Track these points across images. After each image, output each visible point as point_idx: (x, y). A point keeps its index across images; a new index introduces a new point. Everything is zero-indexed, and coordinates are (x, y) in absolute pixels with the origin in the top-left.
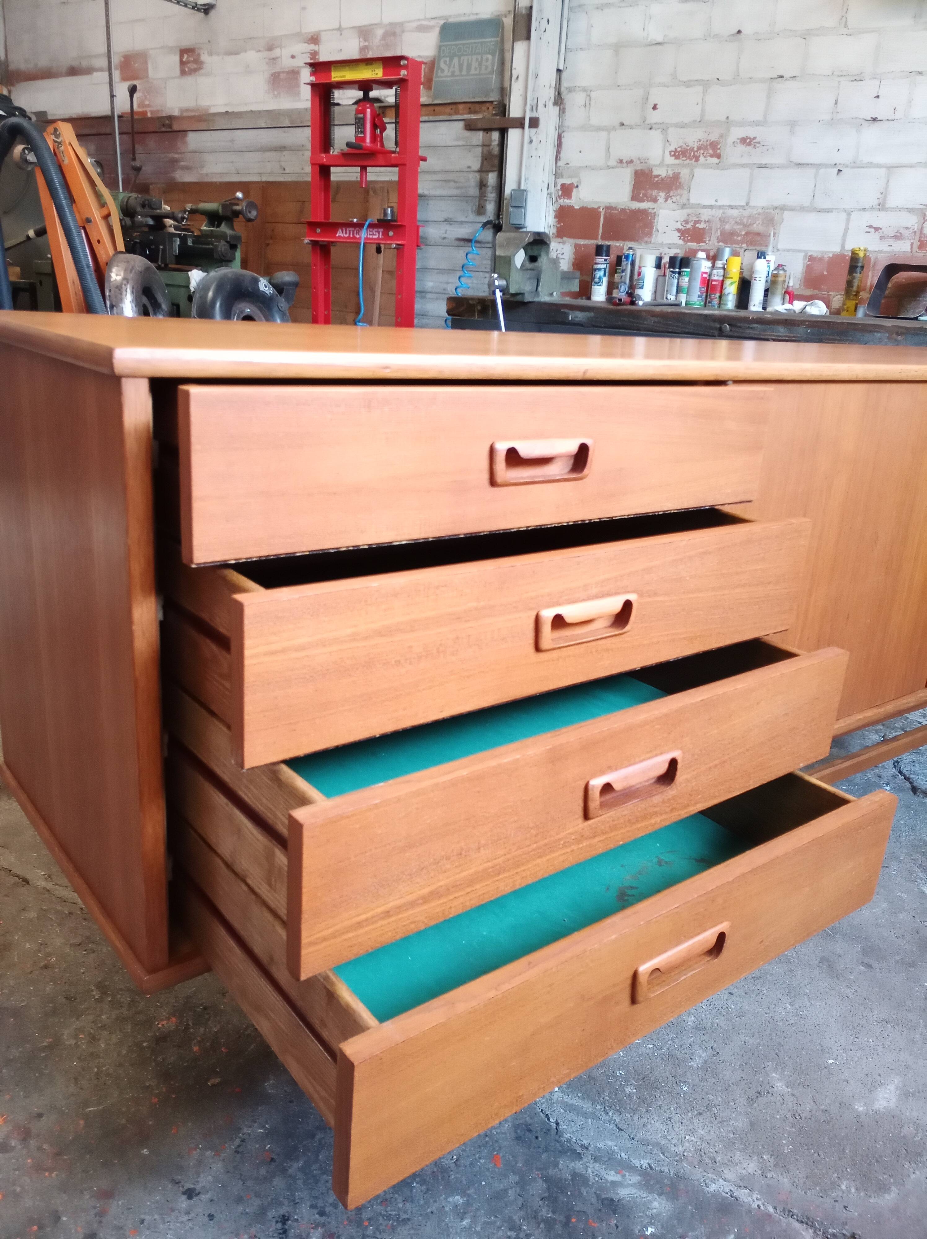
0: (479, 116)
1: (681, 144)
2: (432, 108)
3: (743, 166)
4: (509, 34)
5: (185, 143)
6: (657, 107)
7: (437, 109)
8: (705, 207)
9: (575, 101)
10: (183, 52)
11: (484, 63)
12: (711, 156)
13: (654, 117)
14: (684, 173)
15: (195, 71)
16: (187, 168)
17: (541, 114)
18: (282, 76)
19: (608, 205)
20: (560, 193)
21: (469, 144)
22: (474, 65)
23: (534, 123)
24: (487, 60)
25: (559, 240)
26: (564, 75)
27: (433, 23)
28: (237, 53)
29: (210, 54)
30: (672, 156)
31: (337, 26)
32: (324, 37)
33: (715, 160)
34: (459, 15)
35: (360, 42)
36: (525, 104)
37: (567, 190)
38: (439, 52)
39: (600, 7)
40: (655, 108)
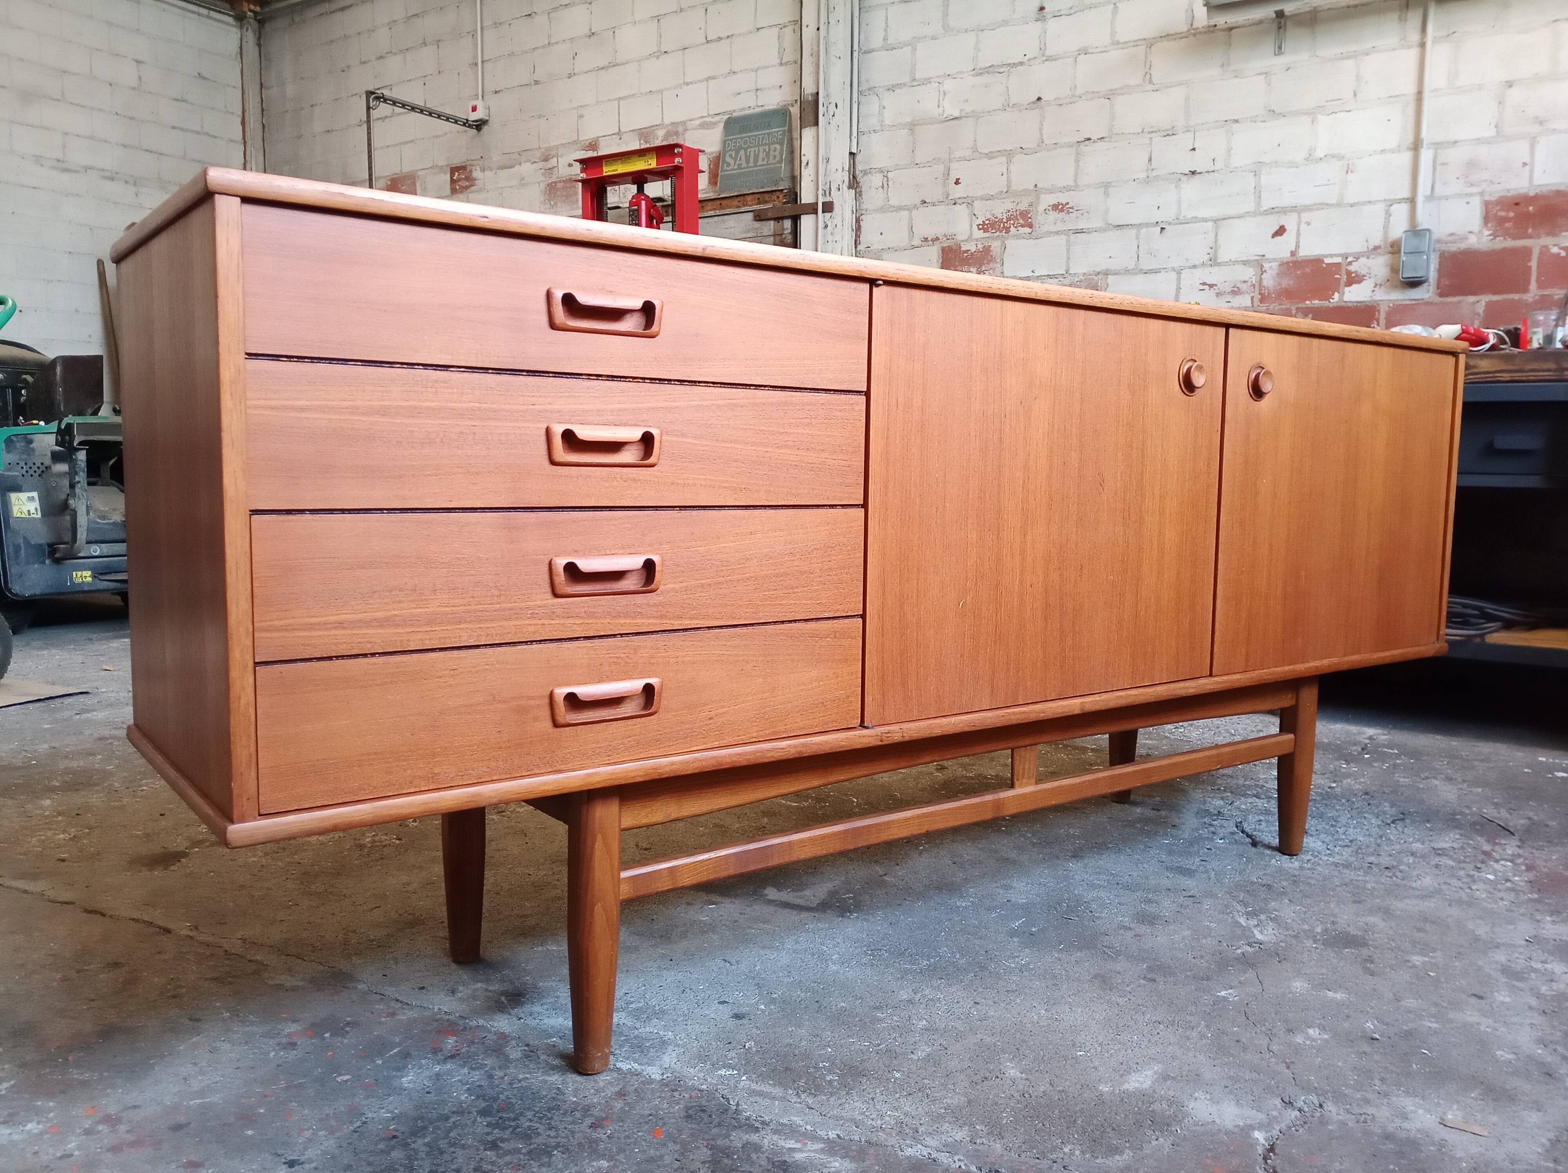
0: (770, 206)
1: (989, 216)
2: (718, 202)
3: (1057, 233)
4: (796, 123)
6: (960, 181)
7: (724, 202)
9: (871, 183)
10: (453, 170)
11: (772, 153)
12: (1022, 226)
13: (958, 192)
14: (996, 246)
15: (467, 188)
17: (835, 197)
18: (559, 185)
21: (759, 235)
22: (762, 155)
23: (828, 207)
24: (775, 150)
26: (858, 158)
27: (717, 118)
28: (511, 167)
29: (483, 170)
30: (979, 229)
31: (616, 131)
32: (602, 143)
33: (1027, 230)
34: (744, 109)
35: (640, 144)
36: (818, 189)
38: (724, 147)
39: (891, 89)
40: (957, 182)
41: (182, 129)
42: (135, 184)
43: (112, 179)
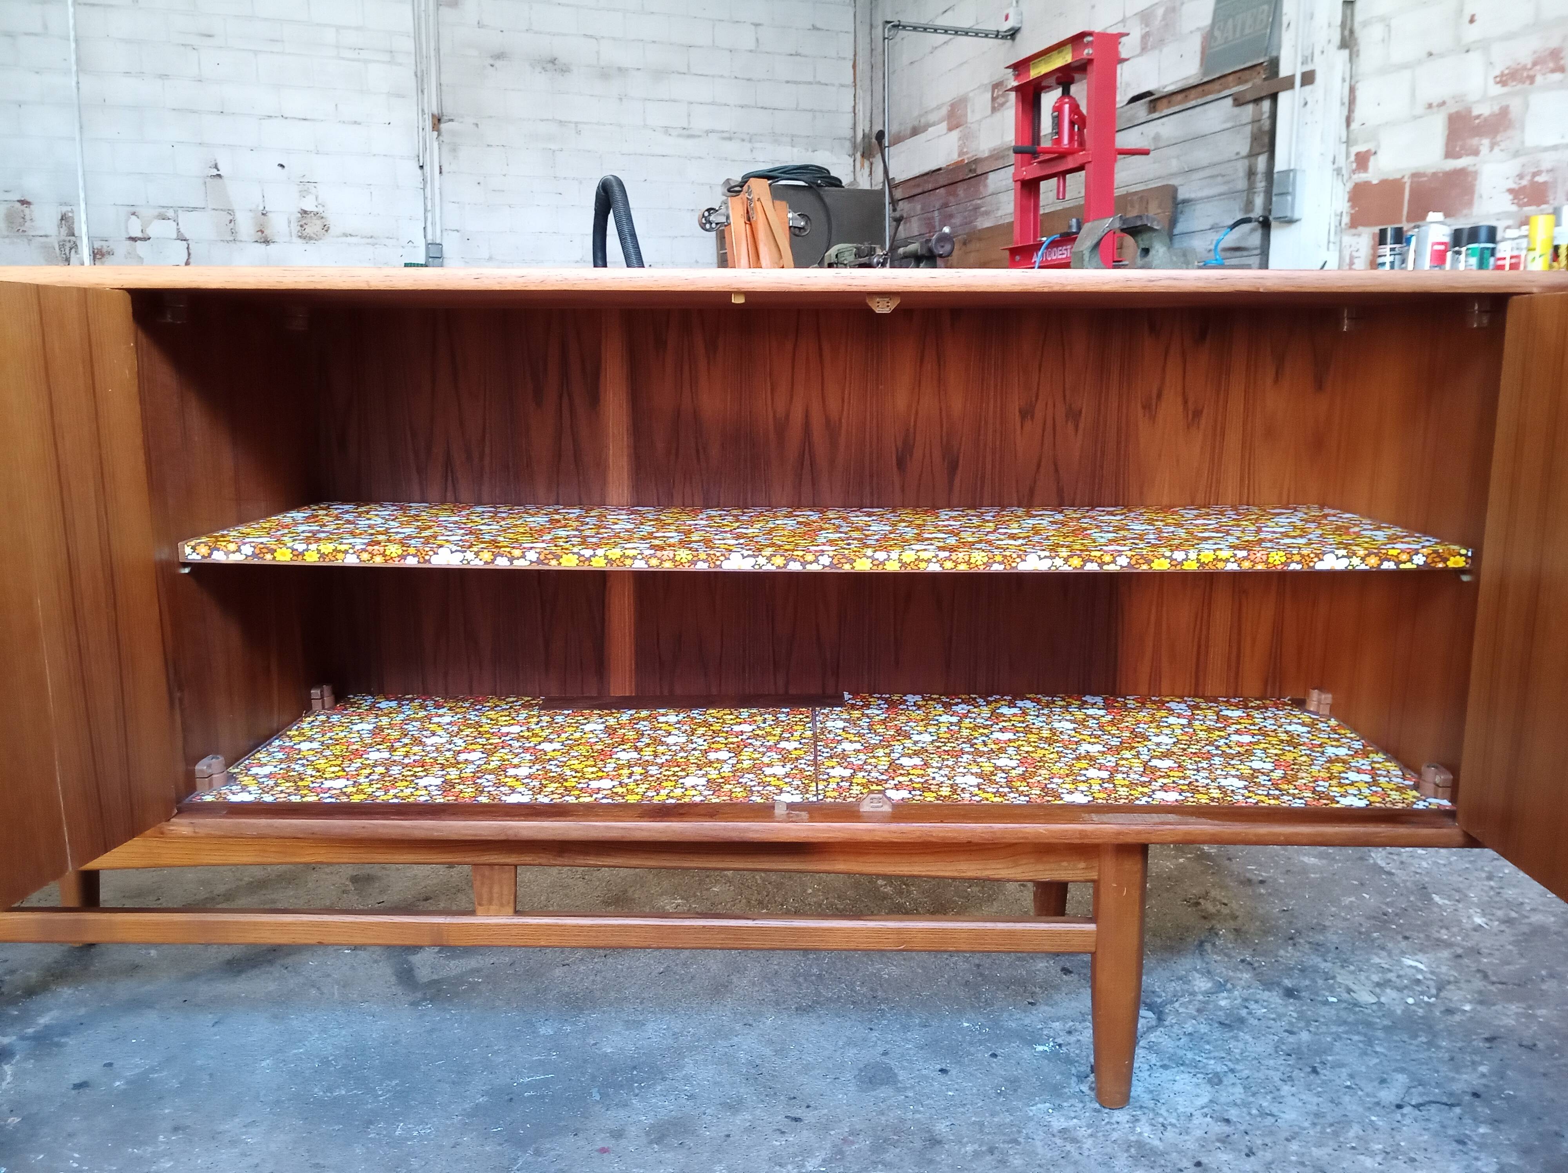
0: (1249, 85)
1: (1510, 63)
2: (1200, 89)
5: (986, 186)
6: (1476, 18)
7: (1206, 87)
8: (1546, 149)
10: (996, 86)
11: (1259, 17)
12: (1553, 71)
13: (1472, 33)
14: (1515, 105)
15: (1003, 105)
16: (987, 213)
17: (1319, 66)
19: (1414, 171)
20: (1354, 165)
21: (1238, 123)
22: (1249, 22)
23: (1308, 78)
24: (1263, 12)
25: (1353, 231)
30: (1498, 83)
31: (1120, 19)
33: (1557, 76)
35: (1142, 29)
36: (1298, 57)
37: (1362, 161)
38: (1214, 18)
40: (1472, 21)
41: (795, 83)
42: (750, 141)
43: (730, 139)
